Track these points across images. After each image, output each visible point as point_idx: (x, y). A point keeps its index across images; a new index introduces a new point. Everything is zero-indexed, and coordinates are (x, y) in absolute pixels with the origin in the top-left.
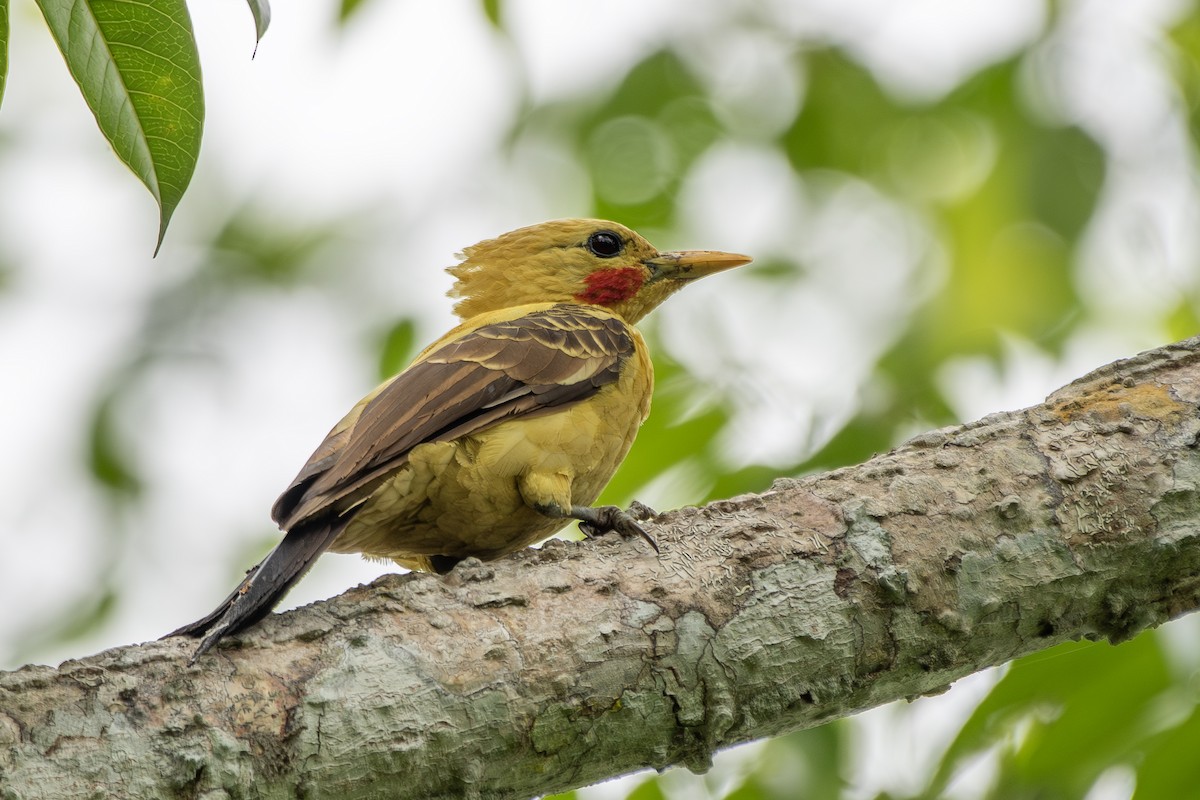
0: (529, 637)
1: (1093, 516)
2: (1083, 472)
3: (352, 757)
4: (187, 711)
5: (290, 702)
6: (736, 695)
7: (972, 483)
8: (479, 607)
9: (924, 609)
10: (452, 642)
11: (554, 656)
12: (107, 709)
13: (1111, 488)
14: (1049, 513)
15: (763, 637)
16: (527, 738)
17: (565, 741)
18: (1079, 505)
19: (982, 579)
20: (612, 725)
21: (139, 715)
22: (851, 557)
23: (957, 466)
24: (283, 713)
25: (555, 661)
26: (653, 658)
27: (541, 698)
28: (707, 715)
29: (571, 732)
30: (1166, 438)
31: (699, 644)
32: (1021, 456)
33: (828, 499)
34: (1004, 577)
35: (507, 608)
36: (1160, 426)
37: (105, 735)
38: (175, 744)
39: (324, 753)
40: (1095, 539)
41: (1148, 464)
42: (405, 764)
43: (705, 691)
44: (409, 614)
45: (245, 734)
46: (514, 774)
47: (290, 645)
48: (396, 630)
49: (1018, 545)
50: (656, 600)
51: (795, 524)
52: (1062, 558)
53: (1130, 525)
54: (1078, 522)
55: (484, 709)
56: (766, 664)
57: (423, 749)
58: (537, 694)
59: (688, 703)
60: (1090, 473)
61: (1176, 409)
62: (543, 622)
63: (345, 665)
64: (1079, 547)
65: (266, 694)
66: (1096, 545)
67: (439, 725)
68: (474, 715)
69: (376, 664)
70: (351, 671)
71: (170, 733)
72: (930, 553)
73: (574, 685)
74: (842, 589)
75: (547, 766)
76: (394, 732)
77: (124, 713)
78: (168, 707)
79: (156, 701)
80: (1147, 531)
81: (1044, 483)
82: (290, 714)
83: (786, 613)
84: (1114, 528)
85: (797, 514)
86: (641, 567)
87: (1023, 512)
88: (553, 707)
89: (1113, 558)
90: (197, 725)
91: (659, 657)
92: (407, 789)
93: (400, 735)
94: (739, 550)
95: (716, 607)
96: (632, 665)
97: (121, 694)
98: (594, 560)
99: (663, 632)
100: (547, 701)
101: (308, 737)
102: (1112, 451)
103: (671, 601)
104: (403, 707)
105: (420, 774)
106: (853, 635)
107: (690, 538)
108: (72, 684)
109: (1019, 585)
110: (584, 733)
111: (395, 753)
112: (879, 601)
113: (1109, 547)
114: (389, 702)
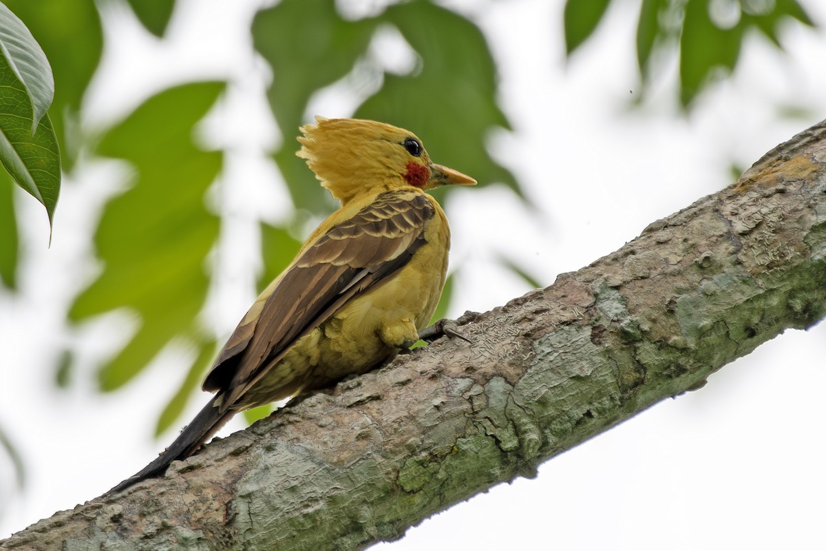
0: (385, 419)
1: (765, 253)
2: (753, 226)
3: (276, 524)
4: (157, 520)
5: (227, 498)
6: (538, 425)
7: (679, 249)
8: (350, 407)
9: (657, 339)
10: (333, 434)
11: (404, 428)
12: (103, 530)
13: (774, 232)
14: (733, 258)
15: (547, 383)
16: (397, 486)
17: (425, 481)
18: (754, 248)
19: (694, 311)
20: (455, 463)
21: (125, 529)
22: (600, 317)
23: (670, 240)
24: (223, 507)
25: (404, 431)
26: (472, 414)
27: (400, 457)
28: (521, 442)
29: (427, 474)
30: (809, 190)
31: (503, 398)
32: (711, 224)
33: (584, 282)
34: (710, 306)
35: (369, 403)
36: (804, 183)
37: (103, 548)
38: (152, 543)
39: (256, 526)
40: (769, 267)
41: (798, 210)
42: (314, 521)
43: (515, 426)
44: (304, 422)
45: (199, 526)
46: (396, 509)
47: (226, 461)
48: (296, 434)
49: (716, 283)
50: (469, 375)
51: (562, 303)
52: (748, 284)
53: (791, 253)
54: (755, 259)
55: (362, 473)
56: (553, 400)
57: (325, 508)
58: (396, 455)
59: (505, 437)
60: (758, 226)
61: (814, 169)
62: (394, 407)
63: (262, 466)
64: (759, 275)
65: (210, 496)
66: (770, 271)
67: (332, 491)
68: (355, 478)
69: (283, 460)
70: (267, 468)
71: (147, 537)
72: (655, 302)
73: (421, 443)
74: (597, 339)
75: (418, 499)
76: (302, 502)
77: (115, 530)
78: (144, 520)
79: (136, 518)
80: (804, 254)
81: (728, 238)
82: (228, 506)
83: (560, 364)
84: (781, 257)
85: (564, 296)
86: (459, 356)
87: (715, 261)
88: (409, 461)
89: (785, 277)
90: (165, 528)
91: (477, 413)
92: (322, 536)
93: (306, 503)
94: (523, 330)
95: (511, 371)
96: (460, 422)
97: (112, 518)
98: (428, 358)
99: (477, 395)
100: (404, 458)
101: (242, 518)
102: (772, 207)
103: (480, 374)
104: (305, 484)
105: (328, 525)
106: (611, 367)
107: (492, 329)
108: (82, 519)
109: (721, 309)
110: (436, 472)
111: (305, 516)
112: (623, 341)
113: (780, 270)
114: (294, 483)
